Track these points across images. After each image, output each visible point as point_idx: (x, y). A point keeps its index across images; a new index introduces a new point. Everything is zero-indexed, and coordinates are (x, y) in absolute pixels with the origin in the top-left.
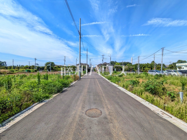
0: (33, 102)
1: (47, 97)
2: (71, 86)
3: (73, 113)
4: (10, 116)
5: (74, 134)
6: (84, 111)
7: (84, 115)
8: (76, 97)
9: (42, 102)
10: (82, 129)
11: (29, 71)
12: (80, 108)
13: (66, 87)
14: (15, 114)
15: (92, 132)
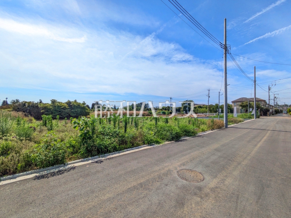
0: (144, 143)
1: (158, 142)
2: (198, 136)
3: (167, 164)
4: (125, 148)
5: (148, 180)
6: (179, 169)
7: (175, 171)
8: (189, 151)
9: (151, 145)
10: (158, 181)
11: (164, 113)
12: (179, 164)
13: (188, 136)
14: (128, 148)
15: (164, 189)
